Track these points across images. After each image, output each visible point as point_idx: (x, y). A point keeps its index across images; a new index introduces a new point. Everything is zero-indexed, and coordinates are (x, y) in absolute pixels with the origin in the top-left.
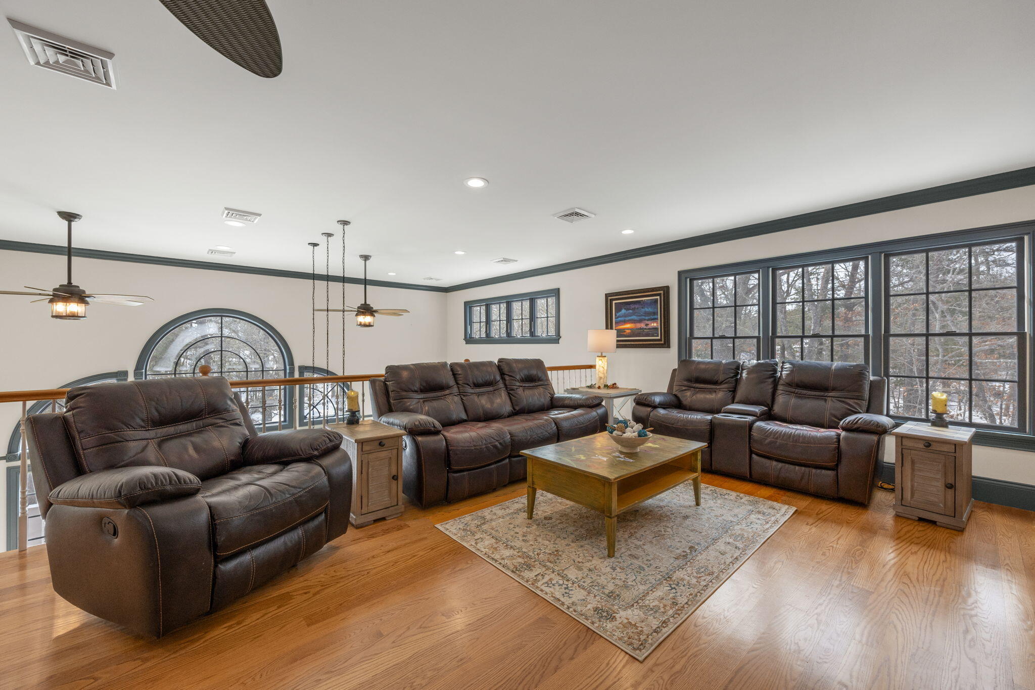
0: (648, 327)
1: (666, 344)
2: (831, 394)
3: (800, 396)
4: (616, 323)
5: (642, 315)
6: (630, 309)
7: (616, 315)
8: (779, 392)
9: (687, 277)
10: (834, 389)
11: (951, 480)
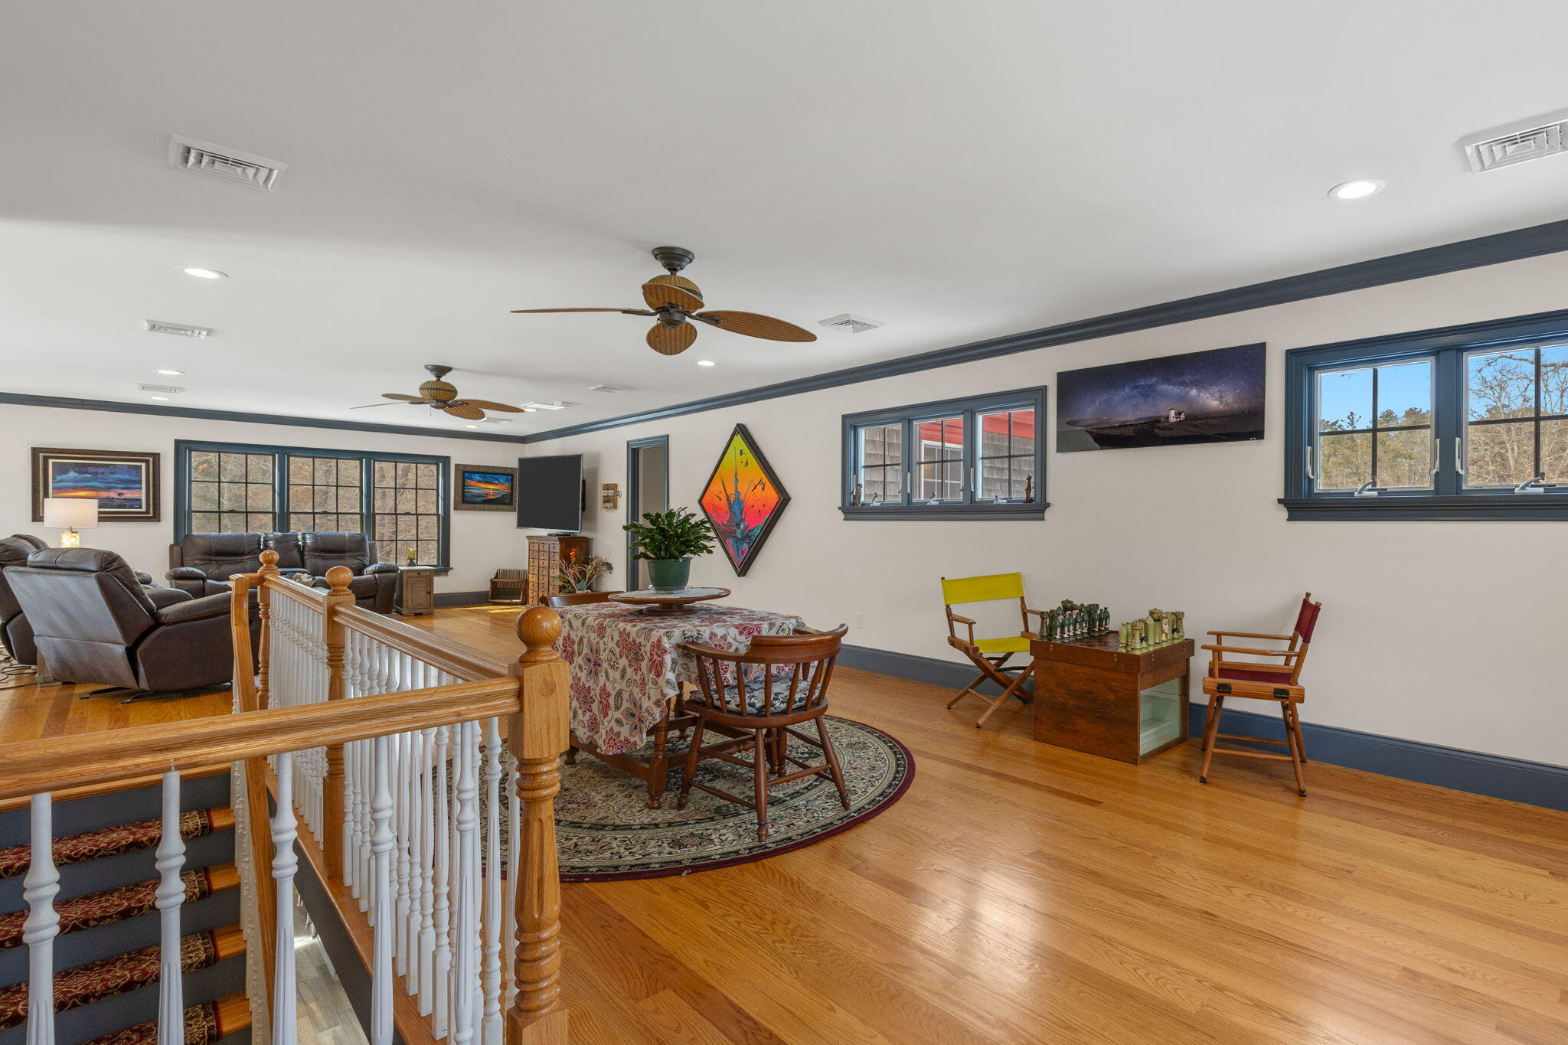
0: (122, 497)
1: (156, 517)
2: (347, 555)
3: (324, 558)
4: (54, 488)
5: (111, 482)
6: (88, 473)
7: (54, 478)
8: (306, 557)
9: (183, 448)
10: (349, 551)
11: (428, 590)
